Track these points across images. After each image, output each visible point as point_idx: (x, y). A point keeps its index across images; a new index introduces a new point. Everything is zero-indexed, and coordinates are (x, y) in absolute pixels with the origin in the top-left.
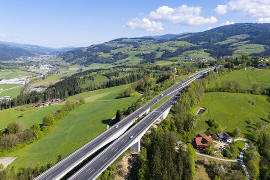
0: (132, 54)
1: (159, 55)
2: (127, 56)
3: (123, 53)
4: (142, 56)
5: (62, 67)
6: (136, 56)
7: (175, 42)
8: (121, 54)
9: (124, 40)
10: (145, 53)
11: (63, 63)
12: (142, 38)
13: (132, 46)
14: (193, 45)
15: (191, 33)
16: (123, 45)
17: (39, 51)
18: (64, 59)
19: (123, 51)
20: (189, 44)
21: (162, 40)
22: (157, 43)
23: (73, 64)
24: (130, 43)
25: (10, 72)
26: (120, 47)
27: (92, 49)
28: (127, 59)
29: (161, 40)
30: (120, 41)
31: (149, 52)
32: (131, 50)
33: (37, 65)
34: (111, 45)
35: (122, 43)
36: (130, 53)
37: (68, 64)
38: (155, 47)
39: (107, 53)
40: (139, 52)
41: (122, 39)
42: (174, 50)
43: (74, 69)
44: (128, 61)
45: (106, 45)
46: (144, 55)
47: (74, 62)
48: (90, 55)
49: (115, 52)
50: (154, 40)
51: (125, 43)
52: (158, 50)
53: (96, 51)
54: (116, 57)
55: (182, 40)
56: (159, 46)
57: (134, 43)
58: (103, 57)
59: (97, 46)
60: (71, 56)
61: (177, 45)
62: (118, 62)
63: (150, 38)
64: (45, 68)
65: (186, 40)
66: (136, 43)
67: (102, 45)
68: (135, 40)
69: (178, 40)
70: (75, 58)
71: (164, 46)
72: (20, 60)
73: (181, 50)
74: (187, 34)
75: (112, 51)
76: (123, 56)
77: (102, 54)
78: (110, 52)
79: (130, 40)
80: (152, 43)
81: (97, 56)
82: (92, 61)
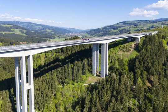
0: (133, 30)
2: (129, 31)
3: (126, 29)
7: (166, 22)
8: (125, 30)
9: (127, 22)
10: (142, 29)
11: (89, 36)
16: (126, 25)
18: (89, 34)
19: (127, 27)
22: (152, 23)
23: (95, 36)
24: (131, 24)
26: (125, 26)
27: (106, 28)
29: (155, 21)
30: (124, 23)
32: (132, 27)
34: (118, 25)
36: (131, 29)
37: (92, 36)
38: (151, 25)
39: (116, 29)
40: (139, 28)
41: (126, 22)
45: (115, 25)
47: (95, 35)
48: (105, 31)
49: (121, 29)
50: (150, 21)
51: (128, 24)
52: (152, 27)
53: (109, 29)
54: (121, 31)
56: (153, 25)
57: (134, 24)
58: (113, 32)
59: (109, 26)
60: (93, 32)
63: (147, 21)
66: (136, 24)
68: (135, 22)
70: (95, 33)
72: (66, 34)
75: (119, 28)
76: (126, 31)
77: (113, 30)
78: (117, 29)
79: (131, 22)
80: (148, 23)
81: (109, 31)
82: (106, 34)
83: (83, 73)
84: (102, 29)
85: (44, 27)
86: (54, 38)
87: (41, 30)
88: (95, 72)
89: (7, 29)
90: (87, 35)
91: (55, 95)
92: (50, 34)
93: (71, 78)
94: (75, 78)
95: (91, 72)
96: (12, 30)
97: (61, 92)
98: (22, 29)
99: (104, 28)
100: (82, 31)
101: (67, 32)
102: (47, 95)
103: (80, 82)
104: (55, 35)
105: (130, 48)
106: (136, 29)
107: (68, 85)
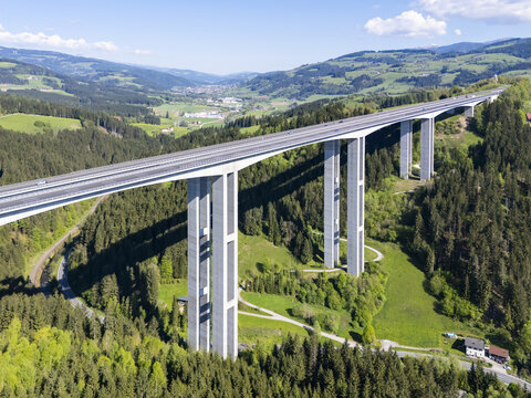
0: (390, 78)
1: (448, 78)
2: (380, 81)
3: (371, 76)
4: (410, 80)
6: (397, 81)
7: (482, 56)
8: (368, 79)
9: (367, 55)
10: (416, 75)
11: (255, 95)
12: (405, 51)
14: (523, 60)
15: (518, 39)
16: (365, 63)
18: (253, 90)
19: (372, 72)
20: (515, 60)
21: (451, 52)
22: (439, 58)
23: (275, 97)
24: (380, 60)
26: (363, 67)
27: (305, 71)
28: (380, 86)
29: (448, 53)
30: (359, 56)
31: (425, 75)
32: (387, 71)
33: (216, 98)
34: (341, 65)
35: (363, 60)
36: (383, 76)
37: (265, 97)
38: (436, 66)
39: (339, 76)
40: (406, 75)
41: (362, 53)
42: (480, 69)
43: (281, 105)
44: (383, 89)
45: (331, 63)
46: (414, 79)
47: (275, 93)
48: (305, 80)
49: (355, 75)
50: (433, 53)
51: (370, 59)
52: (444, 71)
53: (314, 74)
54: (357, 83)
55: (497, 51)
56: (445, 64)
57: (389, 61)
58: (332, 85)
59: (314, 67)
60: (268, 84)
61: (486, 61)
63: (423, 51)
64: (231, 102)
65: (509, 51)
66: (395, 59)
67: (324, 64)
68: (391, 55)
69: (487, 52)
70: (275, 87)
71: (457, 63)
73: (496, 69)
74: (507, 41)
75: (348, 74)
76: (371, 82)
77: (329, 80)
78: (343, 75)
79: (379, 56)
80: (430, 58)
81: (318, 83)
82: (310, 90)
84: (293, 75)
88: (405, 173)
90: (245, 91)
96: (19, 76)
98: (47, 75)
99: (299, 72)
100: (230, 81)
101: (177, 85)
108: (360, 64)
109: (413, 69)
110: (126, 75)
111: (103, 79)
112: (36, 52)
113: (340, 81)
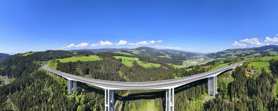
1: (244, 55)
2: (231, 55)
5: (208, 59)
6: (235, 55)
9: (230, 50)
10: (238, 54)
11: (208, 58)
13: (233, 52)
17: (199, 54)
18: (208, 57)
20: (255, 51)
22: (243, 51)
23: (212, 58)
25: (192, 60)
27: (218, 53)
29: (244, 50)
30: (229, 50)
31: (240, 54)
33: (199, 58)
34: (225, 52)
35: (229, 51)
36: (232, 54)
38: (242, 52)
42: (249, 53)
43: (212, 60)
46: (238, 55)
48: (218, 55)
49: (227, 54)
52: (243, 53)
53: (220, 54)
54: (227, 56)
55: (252, 50)
57: (234, 51)
59: (220, 52)
62: (228, 57)
63: (240, 49)
64: (202, 60)
66: (235, 51)
67: (222, 52)
68: (234, 50)
70: (212, 56)
71: (245, 52)
72: (194, 57)
73: (252, 53)
75: (226, 54)
77: (222, 55)
79: (232, 50)
81: (220, 55)
82: (218, 57)
83: (202, 93)
85: (182, 52)
86: (187, 60)
87: (179, 54)
88: (209, 93)
89: (163, 55)
90: (206, 57)
91: (185, 107)
92: (185, 57)
93: (195, 97)
94: (197, 97)
95: (207, 92)
97: (189, 107)
99: (217, 53)
100: (204, 55)
102: (181, 107)
103: (200, 99)
104: (187, 58)
105: (229, 75)
106: (235, 54)
107: (193, 101)
108: (229, 52)
109: (238, 53)
110: (184, 54)
111: (180, 55)
112: (172, 50)
113: (224, 55)
